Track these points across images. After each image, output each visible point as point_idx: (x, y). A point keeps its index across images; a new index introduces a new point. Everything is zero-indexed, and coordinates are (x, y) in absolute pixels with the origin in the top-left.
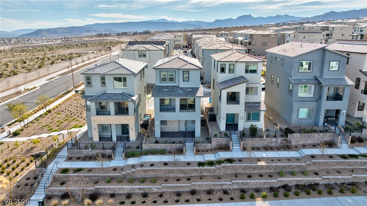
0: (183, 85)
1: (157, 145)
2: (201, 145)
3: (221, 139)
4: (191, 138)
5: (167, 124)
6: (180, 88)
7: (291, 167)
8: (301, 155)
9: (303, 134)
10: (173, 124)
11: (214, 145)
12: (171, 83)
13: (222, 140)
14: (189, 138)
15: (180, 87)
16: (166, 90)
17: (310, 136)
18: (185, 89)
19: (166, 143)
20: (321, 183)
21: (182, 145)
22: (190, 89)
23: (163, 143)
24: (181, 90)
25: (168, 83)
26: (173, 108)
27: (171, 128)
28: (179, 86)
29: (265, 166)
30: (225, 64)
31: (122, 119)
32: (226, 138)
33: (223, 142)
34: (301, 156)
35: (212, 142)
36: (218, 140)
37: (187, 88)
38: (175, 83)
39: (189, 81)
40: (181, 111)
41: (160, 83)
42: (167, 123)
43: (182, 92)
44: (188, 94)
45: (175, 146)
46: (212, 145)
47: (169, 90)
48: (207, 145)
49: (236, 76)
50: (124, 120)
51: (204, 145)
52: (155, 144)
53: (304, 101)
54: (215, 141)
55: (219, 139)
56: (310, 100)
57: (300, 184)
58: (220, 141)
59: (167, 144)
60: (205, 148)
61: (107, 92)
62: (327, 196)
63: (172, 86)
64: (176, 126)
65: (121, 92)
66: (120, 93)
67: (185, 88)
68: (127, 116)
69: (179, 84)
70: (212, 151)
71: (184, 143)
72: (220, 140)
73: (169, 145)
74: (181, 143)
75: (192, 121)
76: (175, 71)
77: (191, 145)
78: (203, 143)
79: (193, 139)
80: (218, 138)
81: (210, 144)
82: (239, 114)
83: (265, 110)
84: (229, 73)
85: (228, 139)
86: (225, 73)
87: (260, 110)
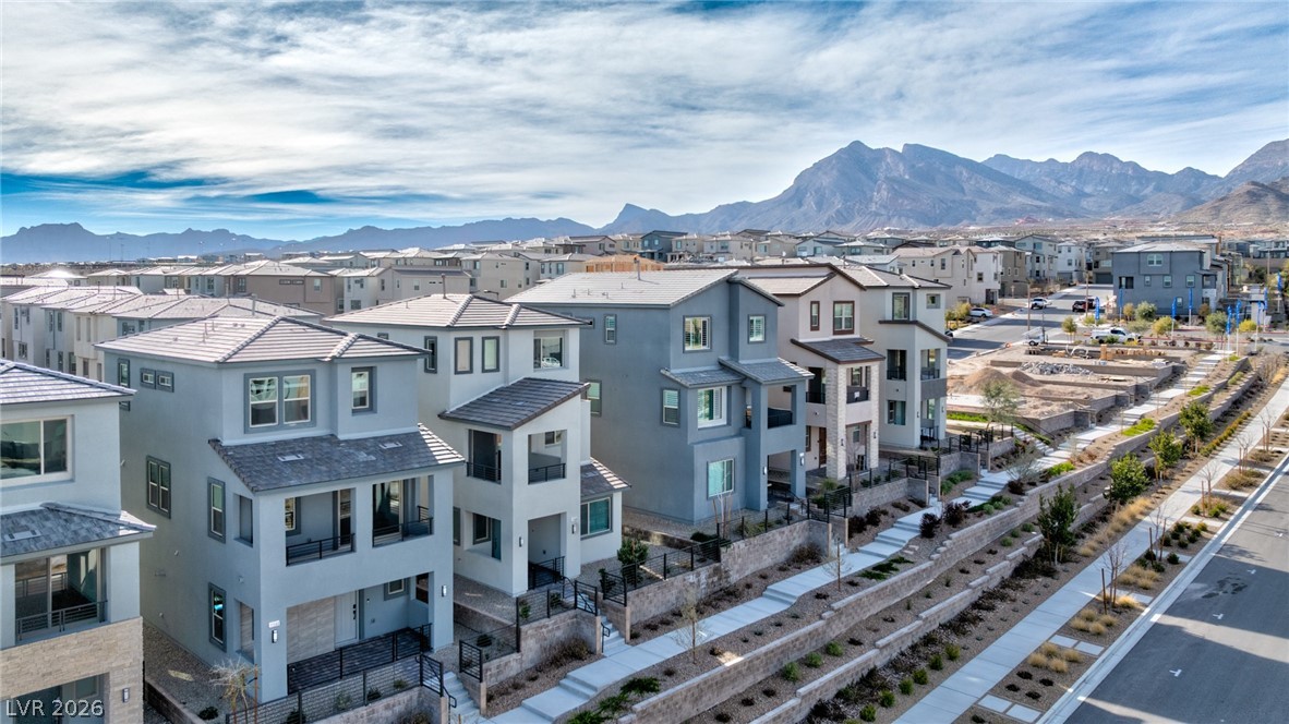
0: (351, 428)
3: (551, 622)
6: (346, 441)
7: (797, 643)
8: (786, 602)
9: (751, 539)
11: (531, 655)
12: (298, 427)
13: (555, 623)
15: (340, 437)
16: (293, 458)
17: (765, 543)
18: (368, 444)
19: (345, 710)
20: (879, 664)
21: (415, 692)
22: (391, 441)
23: (330, 714)
25: (281, 427)
26: (310, 542)
28: (335, 436)
29: (743, 664)
30: (471, 339)
31: (68, 653)
32: (565, 614)
33: (558, 634)
34: (788, 606)
35: (523, 644)
37: (374, 439)
38: (314, 423)
39: (374, 408)
40: (379, 539)
41: (246, 431)
44: (404, 460)
45: (387, 707)
46: (527, 657)
47: (308, 456)
48: (506, 664)
49: (506, 380)
51: (498, 667)
53: (713, 437)
54: (532, 636)
55: (542, 622)
56: (724, 435)
57: (843, 686)
58: (548, 632)
59: (351, 713)
60: (502, 677)
62: (925, 691)
63: (303, 440)
64: (327, 623)
65: (36, 506)
66: (33, 513)
67: (368, 439)
68: (101, 631)
69: (335, 427)
70: (533, 679)
71: (422, 684)
72: (547, 626)
73: (363, 711)
74: (401, 687)
75: (385, 585)
76: (313, 374)
80: (539, 623)
81: (515, 656)
82: (565, 513)
83: (625, 485)
84: (484, 371)
85: (572, 613)
86: (471, 371)
87: (612, 489)
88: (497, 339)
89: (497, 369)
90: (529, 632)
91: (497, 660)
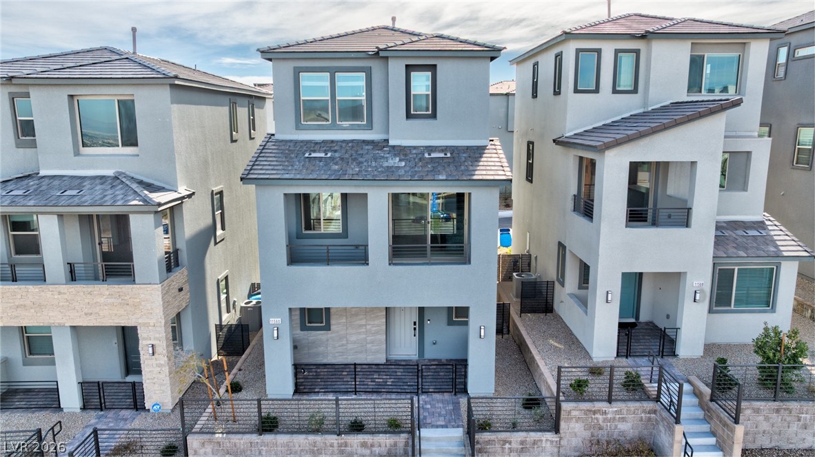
0: (406, 134)
1: (263, 444)
2: (505, 442)
3: (612, 409)
4: (447, 396)
5: (332, 327)
6: (394, 147)
10: (361, 326)
11: (575, 442)
12: (352, 128)
13: (620, 412)
14: (437, 396)
15: (392, 143)
16: (320, 155)
18: (414, 151)
19: (316, 431)
21: (402, 439)
23: (299, 431)
24: (395, 155)
25: (334, 127)
26: (356, 247)
27: (350, 346)
28: (387, 141)
30: (599, 51)
31: (102, 300)
32: (638, 404)
33: (623, 426)
35: (563, 425)
36: (595, 412)
37: (427, 147)
38: (370, 126)
39: (434, 116)
40: (396, 259)
41: (298, 126)
42: (333, 322)
43: (403, 164)
44: (434, 171)
45: (364, 445)
46: (564, 442)
47: (337, 155)
48: (535, 443)
49: (645, 104)
50: (113, 304)
51: (522, 443)
52: (255, 438)
54: (578, 419)
55: (603, 406)
58: (605, 420)
59: (318, 438)
61: (43, 173)
63: (352, 141)
64: (377, 333)
66: (102, 177)
67: (415, 148)
68: (127, 288)
69: (387, 132)
71: (412, 433)
72: (605, 413)
73: (332, 439)
74: (394, 426)
75: (450, 309)
77: (450, 439)
78: (514, 427)
79: (457, 405)
80: (598, 405)
81: (550, 436)
82: (685, 273)
83: (805, 254)
84: (615, 91)
85: (649, 405)
86: (597, 91)
87: (778, 256)
88: (637, 52)
89: (635, 91)
90: (574, 413)
91: (524, 434)
